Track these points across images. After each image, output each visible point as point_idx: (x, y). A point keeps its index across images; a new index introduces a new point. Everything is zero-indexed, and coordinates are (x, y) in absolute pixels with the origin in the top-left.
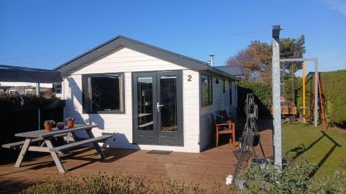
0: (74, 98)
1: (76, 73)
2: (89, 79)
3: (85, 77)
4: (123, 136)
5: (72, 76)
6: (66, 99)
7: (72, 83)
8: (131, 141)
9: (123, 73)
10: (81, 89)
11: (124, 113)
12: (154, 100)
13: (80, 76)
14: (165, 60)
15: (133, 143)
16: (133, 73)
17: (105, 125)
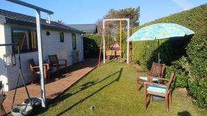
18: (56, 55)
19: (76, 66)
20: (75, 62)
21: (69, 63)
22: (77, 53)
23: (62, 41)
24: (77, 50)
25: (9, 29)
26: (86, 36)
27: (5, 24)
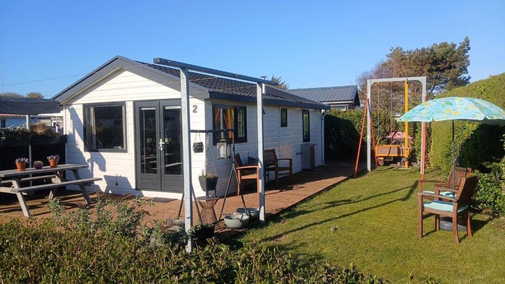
0: (76, 132)
1: (77, 102)
2: (92, 110)
3: (86, 107)
4: (125, 180)
5: (73, 106)
6: (68, 134)
7: (74, 115)
8: (133, 186)
9: (125, 102)
10: (82, 121)
11: (126, 151)
12: (158, 136)
13: (81, 107)
14: (166, 85)
15: (137, 189)
16: (135, 102)
17: (107, 166)
18: (273, 151)
19: (309, 174)
20: (308, 167)
21: (297, 168)
22: (312, 149)
23: (284, 124)
24: (311, 142)
25: (211, 108)
26: (332, 112)
27: (206, 100)
